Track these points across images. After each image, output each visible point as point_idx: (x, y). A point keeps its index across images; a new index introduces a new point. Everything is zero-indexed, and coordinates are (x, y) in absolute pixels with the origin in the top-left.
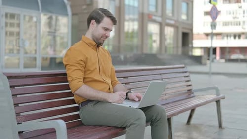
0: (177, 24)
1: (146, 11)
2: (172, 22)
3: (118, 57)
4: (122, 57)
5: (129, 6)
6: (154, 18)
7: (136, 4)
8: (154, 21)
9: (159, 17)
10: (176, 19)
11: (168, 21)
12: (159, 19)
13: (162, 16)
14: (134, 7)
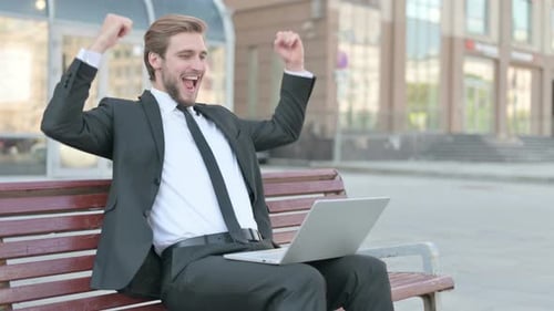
0: (541, 63)
1: (459, 33)
2: (528, 58)
3: (387, 141)
4: (396, 143)
5: (417, 21)
6: (479, 47)
7: (435, 16)
8: (481, 56)
9: (494, 45)
10: (536, 48)
11: (516, 55)
12: (493, 51)
13: (500, 44)
14: (429, 23)
